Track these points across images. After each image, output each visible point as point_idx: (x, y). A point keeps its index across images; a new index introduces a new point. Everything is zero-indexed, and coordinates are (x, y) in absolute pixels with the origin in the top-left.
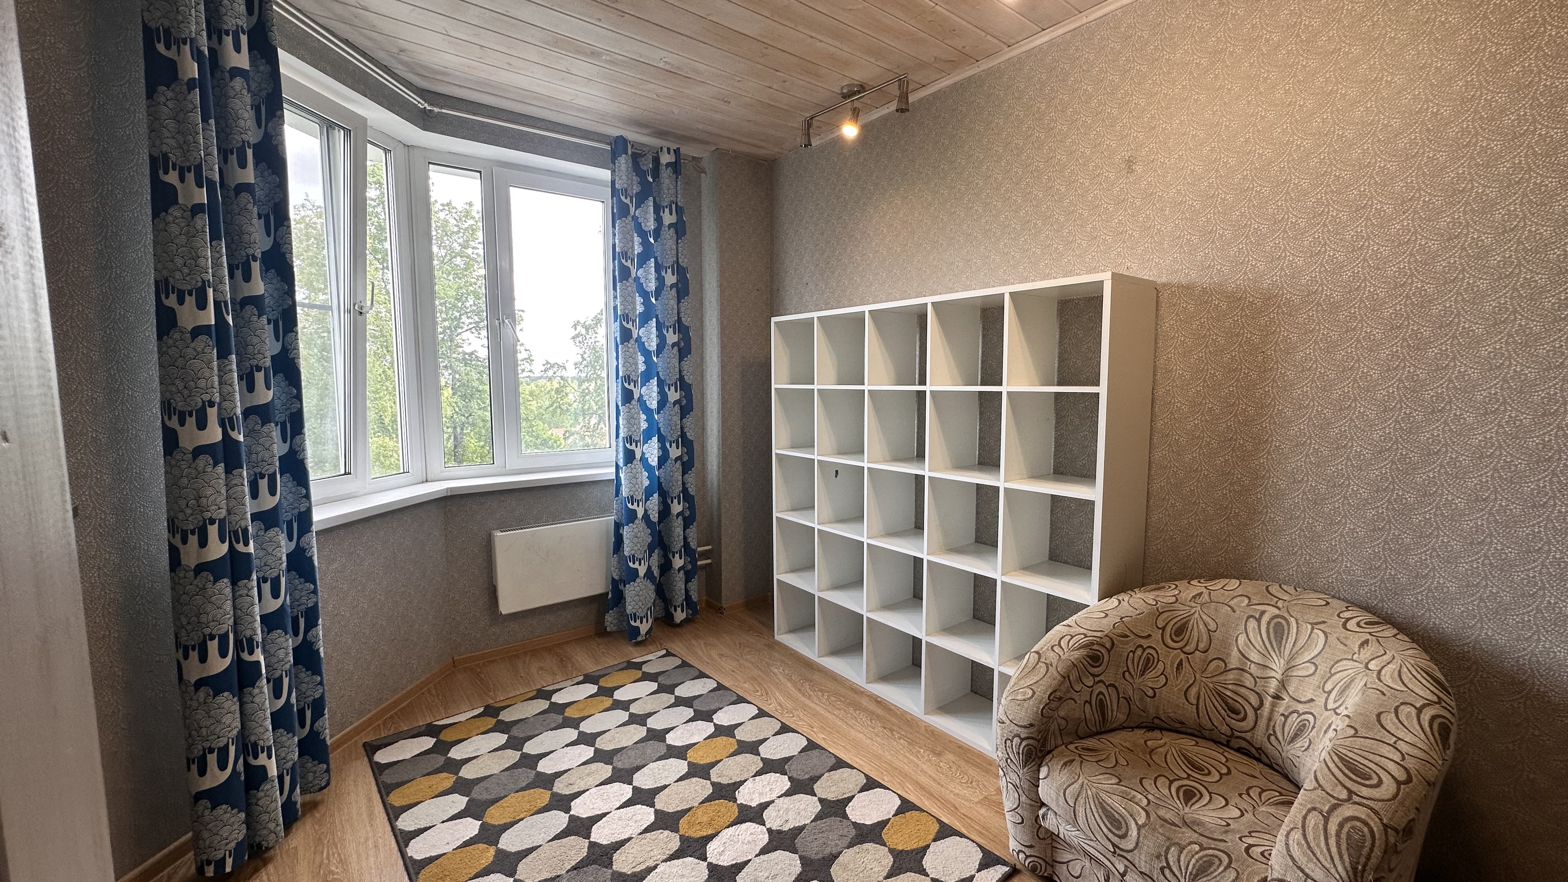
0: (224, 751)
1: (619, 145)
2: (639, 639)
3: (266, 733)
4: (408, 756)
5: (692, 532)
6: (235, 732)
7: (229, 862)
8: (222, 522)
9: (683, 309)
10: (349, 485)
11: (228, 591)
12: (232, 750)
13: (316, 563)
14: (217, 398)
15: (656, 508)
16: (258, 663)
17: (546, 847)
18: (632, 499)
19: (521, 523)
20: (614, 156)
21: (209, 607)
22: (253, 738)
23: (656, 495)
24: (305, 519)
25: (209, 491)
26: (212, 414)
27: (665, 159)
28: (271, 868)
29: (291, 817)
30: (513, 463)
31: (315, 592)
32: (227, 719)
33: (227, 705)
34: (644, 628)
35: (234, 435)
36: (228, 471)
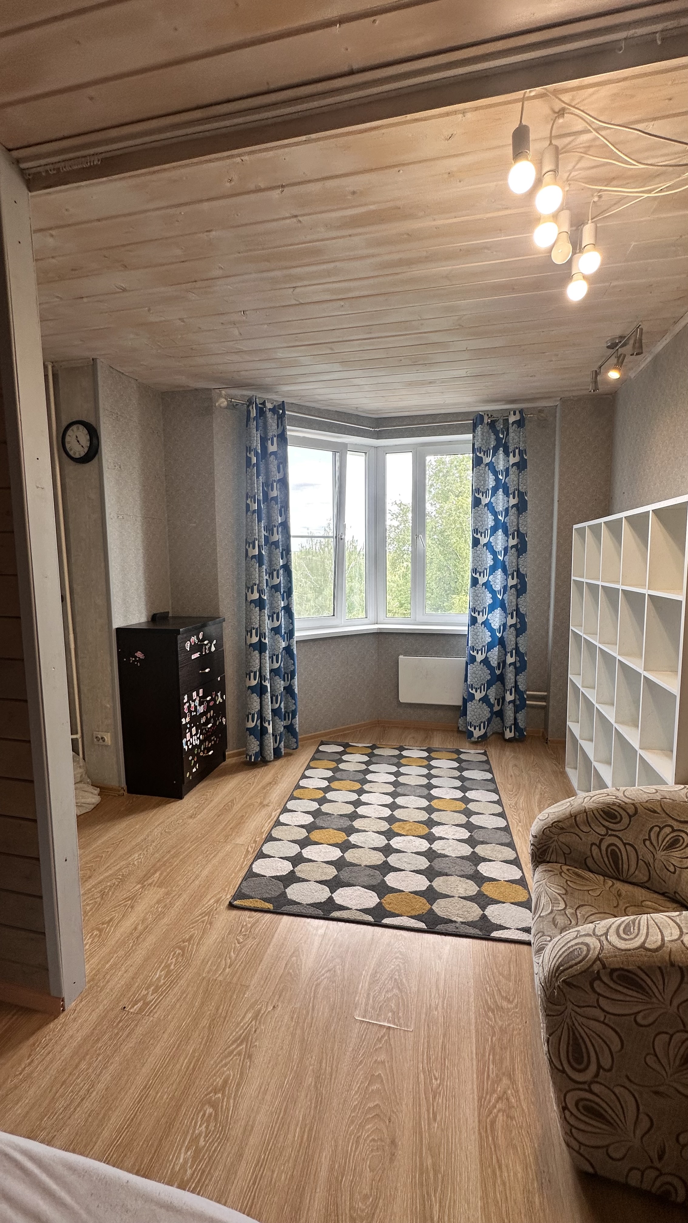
0: (253, 715)
1: (477, 420)
2: (473, 739)
3: (269, 715)
4: (329, 751)
5: (521, 678)
6: (257, 710)
7: (253, 757)
8: (257, 629)
9: (521, 522)
10: (334, 621)
11: (258, 655)
12: (256, 716)
13: (295, 652)
14: (257, 582)
15: (496, 657)
16: (267, 686)
17: (340, 803)
18: (473, 649)
19: (416, 653)
20: (475, 426)
21: (252, 661)
22: (264, 715)
23: (496, 649)
24: (290, 633)
25: (253, 617)
26: (255, 587)
27: (512, 419)
28: (266, 768)
29: (278, 755)
30: (420, 618)
31: (294, 664)
32: (255, 704)
33: (255, 698)
34: (477, 733)
35: (263, 596)
36: (260, 610)
